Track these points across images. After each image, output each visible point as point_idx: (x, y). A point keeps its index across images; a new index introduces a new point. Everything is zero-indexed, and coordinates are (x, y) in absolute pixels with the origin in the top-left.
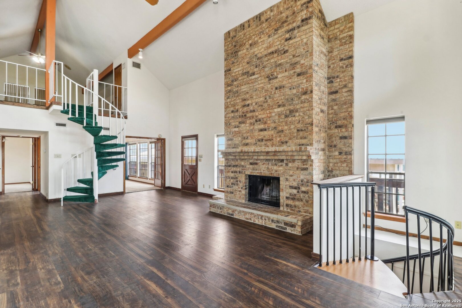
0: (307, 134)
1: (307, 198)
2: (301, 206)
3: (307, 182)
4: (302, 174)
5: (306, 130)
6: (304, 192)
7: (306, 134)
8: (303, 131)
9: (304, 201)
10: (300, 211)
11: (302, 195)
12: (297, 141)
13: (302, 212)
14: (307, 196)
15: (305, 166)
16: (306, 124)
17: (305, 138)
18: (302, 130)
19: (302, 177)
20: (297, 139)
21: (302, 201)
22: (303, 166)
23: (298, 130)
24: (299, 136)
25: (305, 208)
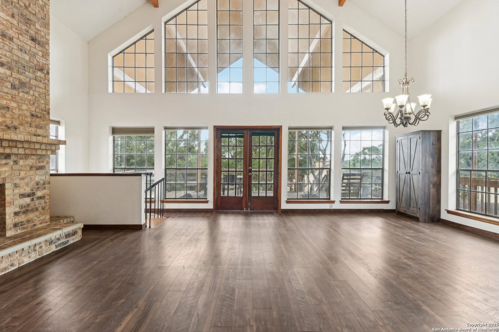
0: (44, 123)
1: (44, 204)
2: (36, 218)
3: (44, 184)
4: (38, 175)
5: (43, 118)
6: (40, 198)
7: (42, 123)
8: (39, 118)
9: (40, 209)
10: (35, 225)
11: (37, 202)
12: (30, 129)
13: (37, 225)
14: (43, 201)
15: (41, 164)
16: (42, 110)
17: (41, 128)
18: (37, 116)
19: (37, 178)
20: (30, 126)
21: (37, 210)
22: (38, 164)
23: (32, 115)
24: (34, 123)
25: (41, 218)
